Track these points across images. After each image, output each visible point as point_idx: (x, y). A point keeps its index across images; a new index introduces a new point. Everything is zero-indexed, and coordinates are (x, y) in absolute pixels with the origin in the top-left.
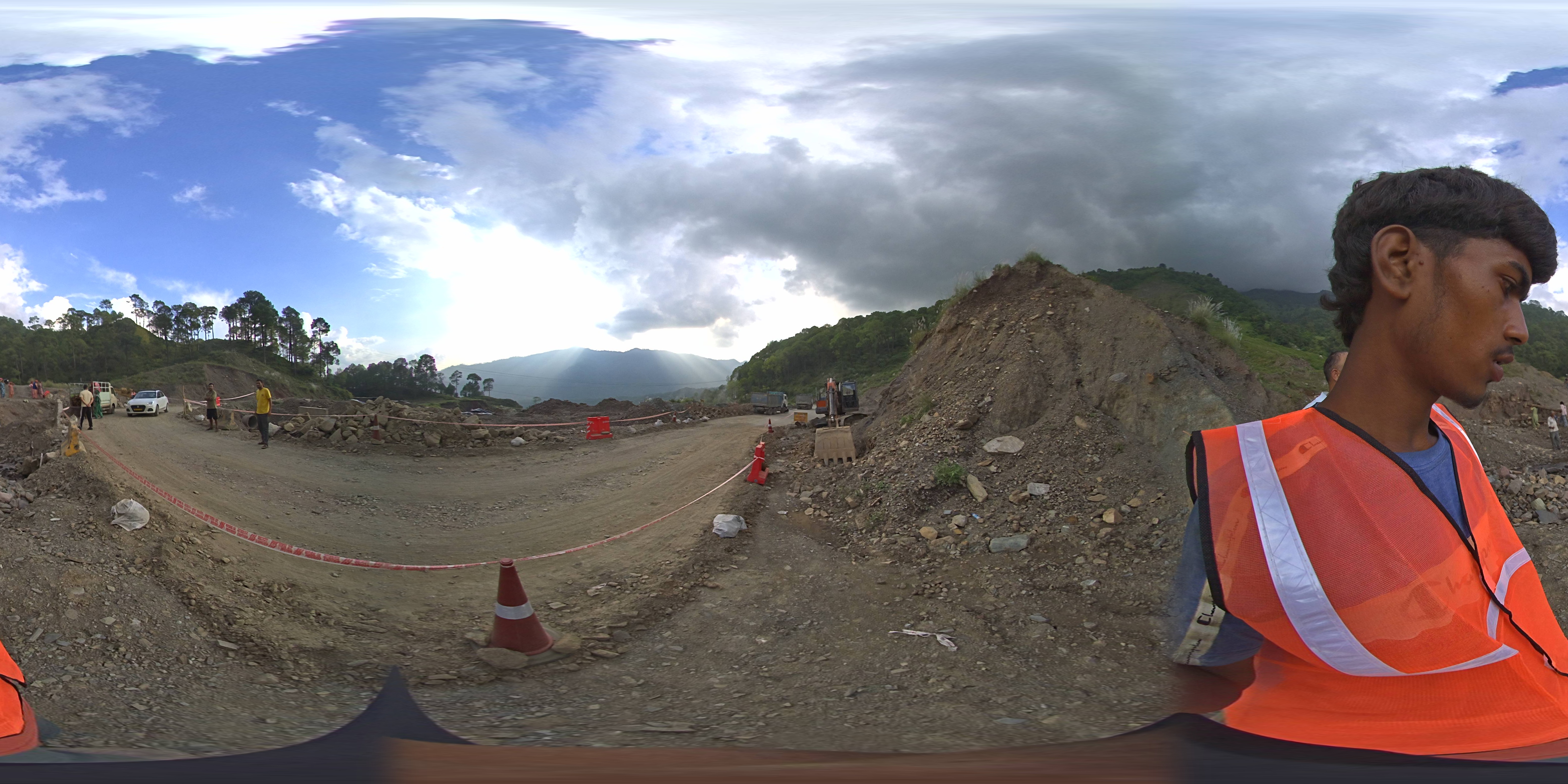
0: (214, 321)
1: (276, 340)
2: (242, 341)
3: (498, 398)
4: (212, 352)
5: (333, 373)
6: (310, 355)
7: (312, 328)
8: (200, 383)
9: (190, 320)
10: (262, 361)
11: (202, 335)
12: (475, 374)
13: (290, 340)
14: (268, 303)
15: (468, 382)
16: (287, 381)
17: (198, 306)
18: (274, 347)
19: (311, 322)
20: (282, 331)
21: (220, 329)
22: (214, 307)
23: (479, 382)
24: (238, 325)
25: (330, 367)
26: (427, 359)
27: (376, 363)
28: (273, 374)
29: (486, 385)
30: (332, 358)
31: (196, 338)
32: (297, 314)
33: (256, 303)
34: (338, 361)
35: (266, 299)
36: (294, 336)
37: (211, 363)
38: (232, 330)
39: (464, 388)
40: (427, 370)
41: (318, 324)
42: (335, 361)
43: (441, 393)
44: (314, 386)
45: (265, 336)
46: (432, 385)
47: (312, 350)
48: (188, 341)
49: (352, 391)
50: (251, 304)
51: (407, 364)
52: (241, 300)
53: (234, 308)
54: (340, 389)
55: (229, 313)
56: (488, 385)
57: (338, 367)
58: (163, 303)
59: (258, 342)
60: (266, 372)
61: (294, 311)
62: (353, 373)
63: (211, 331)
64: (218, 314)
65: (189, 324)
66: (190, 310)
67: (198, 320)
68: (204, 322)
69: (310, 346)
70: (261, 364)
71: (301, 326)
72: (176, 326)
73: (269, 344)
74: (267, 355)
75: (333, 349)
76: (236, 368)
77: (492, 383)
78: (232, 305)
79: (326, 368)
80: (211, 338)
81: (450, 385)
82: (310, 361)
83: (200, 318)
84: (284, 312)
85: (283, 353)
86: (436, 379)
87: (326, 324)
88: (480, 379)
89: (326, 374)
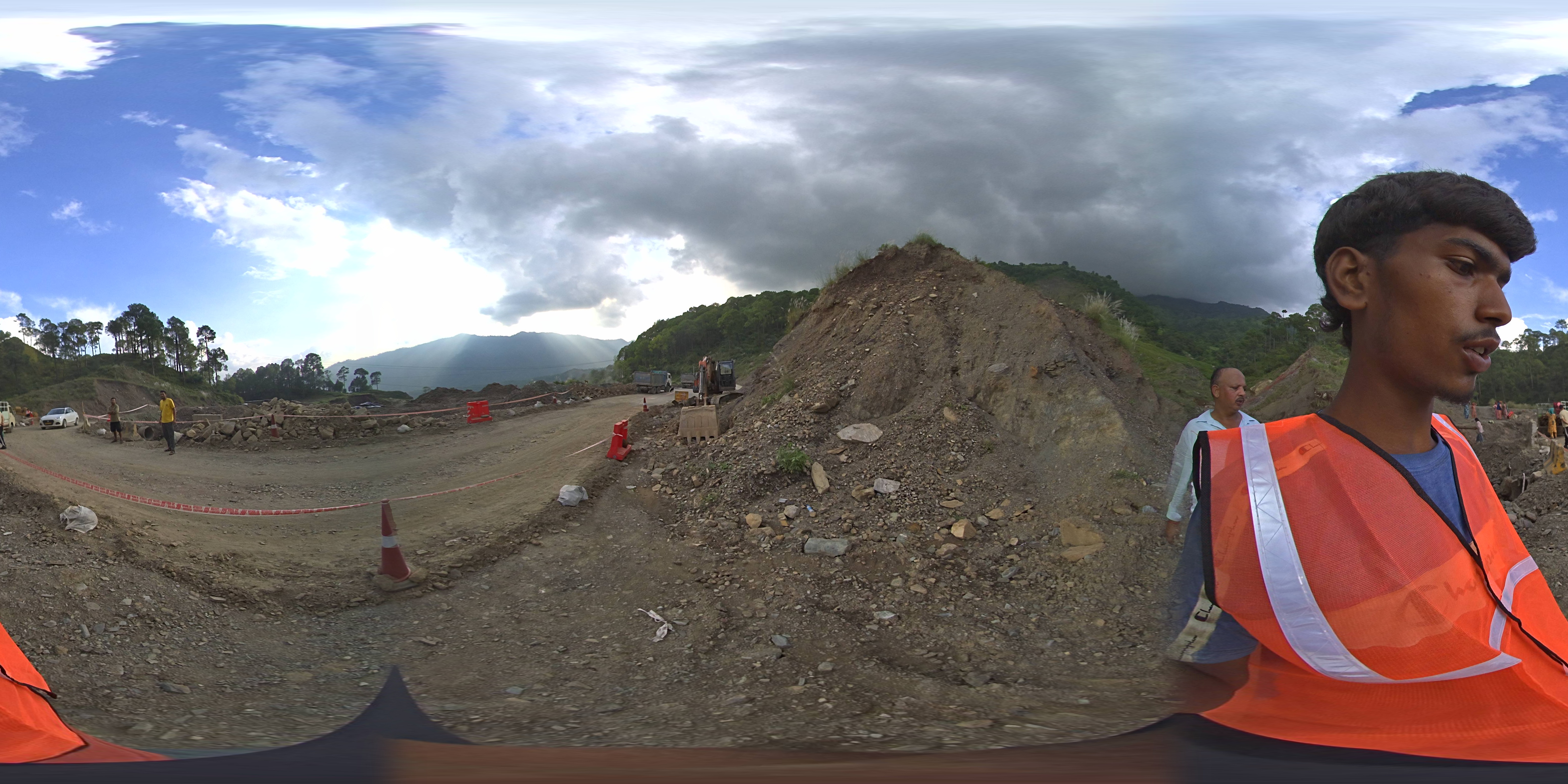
0: (100, 336)
1: (163, 351)
2: (129, 354)
3: (386, 390)
4: (101, 367)
5: (222, 379)
6: (198, 363)
7: (198, 336)
8: (92, 399)
9: (77, 337)
10: (152, 373)
11: (89, 351)
12: (361, 369)
13: (177, 349)
14: (153, 315)
15: (355, 376)
16: (178, 391)
17: (84, 323)
18: (161, 358)
19: (196, 330)
20: (169, 341)
21: (107, 344)
22: (99, 323)
23: (366, 376)
24: (124, 338)
25: (219, 373)
26: (313, 358)
27: (265, 366)
28: (163, 385)
29: (373, 378)
30: (220, 365)
31: (83, 354)
32: (182, 323)
33: (141, 315)
34: (226, 367)
35: (151, 311)
36: (180, 345)
37: (101, 378)
38: (119, 344)
39: (352, 384)
40: (314, 368)
41: (204, 332)
42: (223, 367)
43: (329, 390)
44: (204, 394)
45: (151, 348)
46: (319, 383)
47: (199, 358)
48: (76, 358)
49: (242, 395)
50: (136, 317)
51: (293, 364)
52: (126, 314)
53: (119, 322)
54: (230, 395)
55: (114, 328)
56: (376, 378)
57: (227, 373)
58: (49, 321)
59: (145, 354)
60: (156, 384)
61: (178, 321)
62: (242, 378)
63: (98, 346)
64: (104, 329)
65: (76, 341)
66: (76, 327)
67: (84, 336)
68: (90, 338)
69: (197, 354)
70: (150, 375)
71: (187, 336)
72: (63, 344)
73: (156, 355)
74: (155, 367)
75: (220, 355)
76: (126, 381)
77: (380, 377)
78: (117, 319)
79: (215, 375)
80: (98, 353)
81: (338, 381)
82: (198, 369)
83: (86, 334)
84: (169, 323)
85: (170, 363)
86: (323, 377)
87: (212, 331)
88: (367, 373)
89: (215, 381)
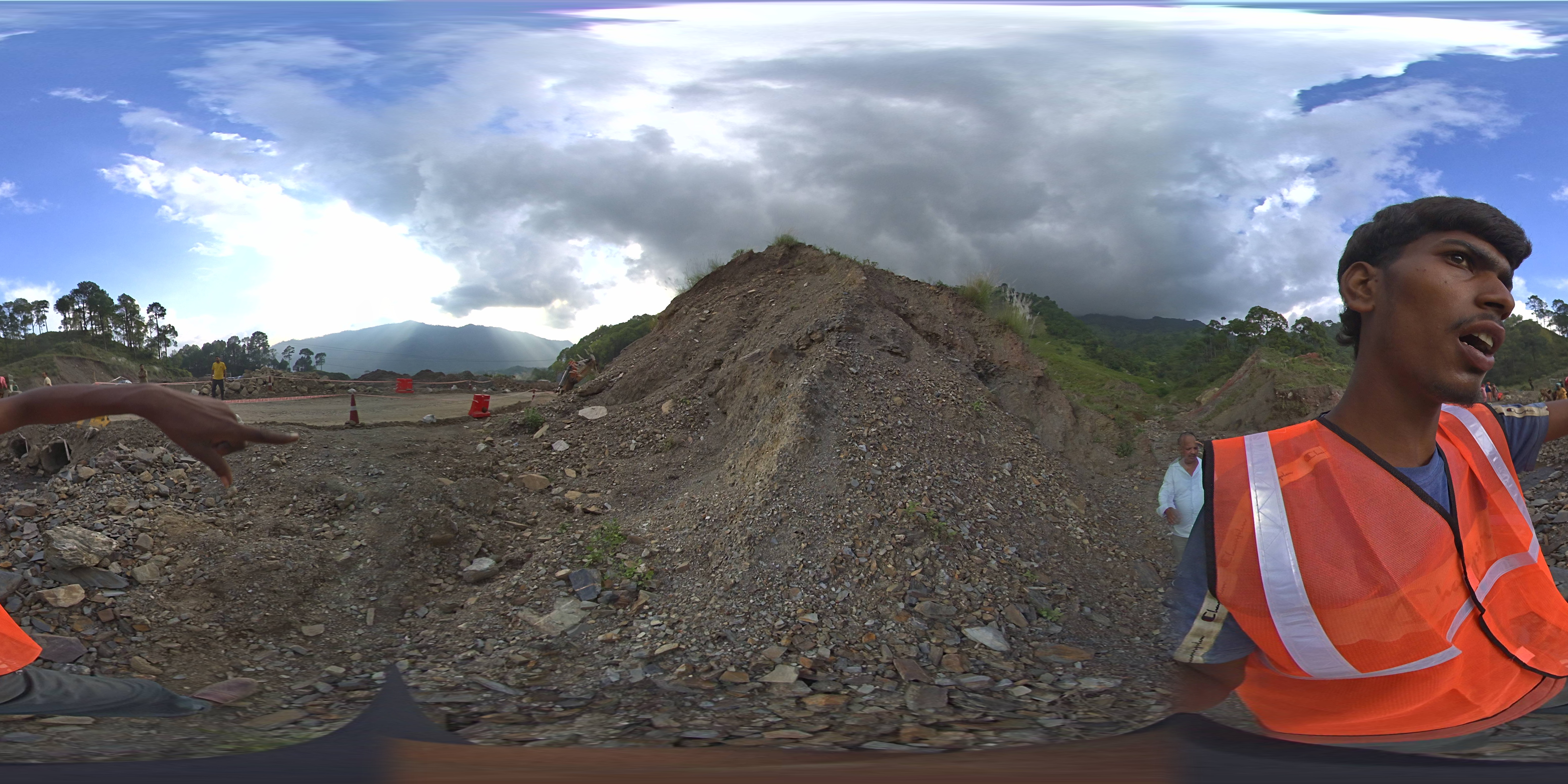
0: (46, 314)
1: (110, 327)
2: (76, 331)
3: (330, 372)
7: (148, 313)
9: (23, 316)
10: (99, 349)
11: (35, 329)
12: (307, 349)
13: (125, 325)
14: (103, 292)
15: (300, 356)
17: (30, 301)
19: (147, 307)
20: (117, 318)
22: (44, 301)
23: (311, 356)
24: (71, 316)
25: (166, 349)
29: (318, 359)
30: (169, 341)
31: (30, 333)
32: (133, 300)
33: (90, 293)
34: (174, 343)
35: (101, 288)
36: (129, 322)
37: (59, 355)
38: (65, 322)
39: (297, 363)
40: (260, 346)
41: (154, 309)
42: (171, 343)
43: (274, 369)
46: (265, 361)
47: (148, 334)
48: (22, 337)
49: (189, 370)
50: (85, 294)
51: (240, 342)
52: (74, 292)
53: (66, 300)
54: (177, 369)
55: (62, 305)
56: (321, 359)
57: (174, 349)
60: (103, 357)
61: (129, 298)
62: (188, 353)
63: (44, 324)
65: (22, 320)
66: (21, 306)
67: (31, 315)
68: (37, 316)
69: (146, 330)
70: (104, 351)
71: (137, 312)
72: (11, 323)
73: (101, 332)
74: (106, 343)
75: (169, 332)
76: (83, 357)
77: (324, 358)
78: (64, 297)
79: (162, 351)
80: (44, 331)
81: (283, 360)
82: (145, 345)
83: (33, 312)
84: (119, 300)
85: (116, 338)
86: (268, 354)
87: (162, 308)
88: (312, 353)
89: (162, 357)
